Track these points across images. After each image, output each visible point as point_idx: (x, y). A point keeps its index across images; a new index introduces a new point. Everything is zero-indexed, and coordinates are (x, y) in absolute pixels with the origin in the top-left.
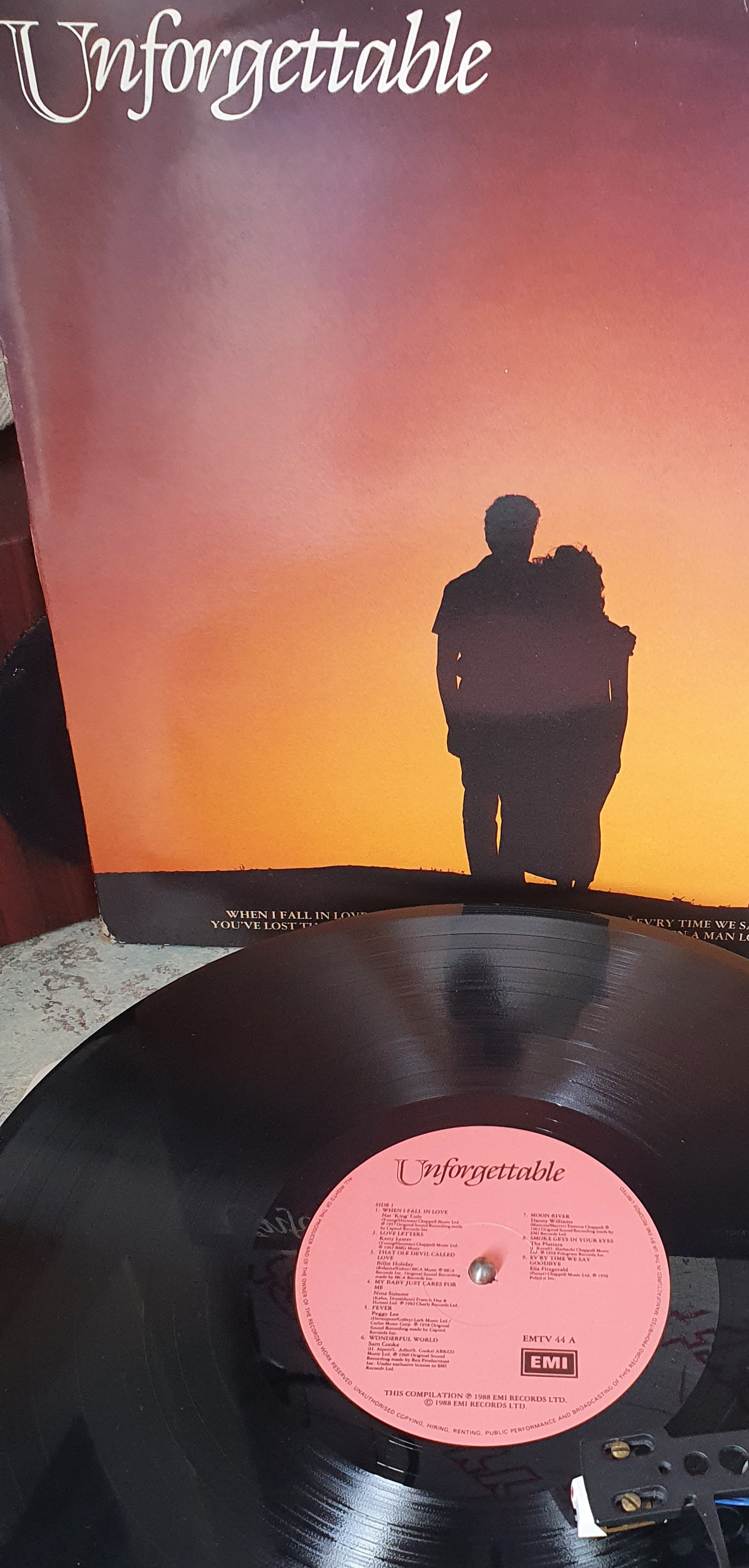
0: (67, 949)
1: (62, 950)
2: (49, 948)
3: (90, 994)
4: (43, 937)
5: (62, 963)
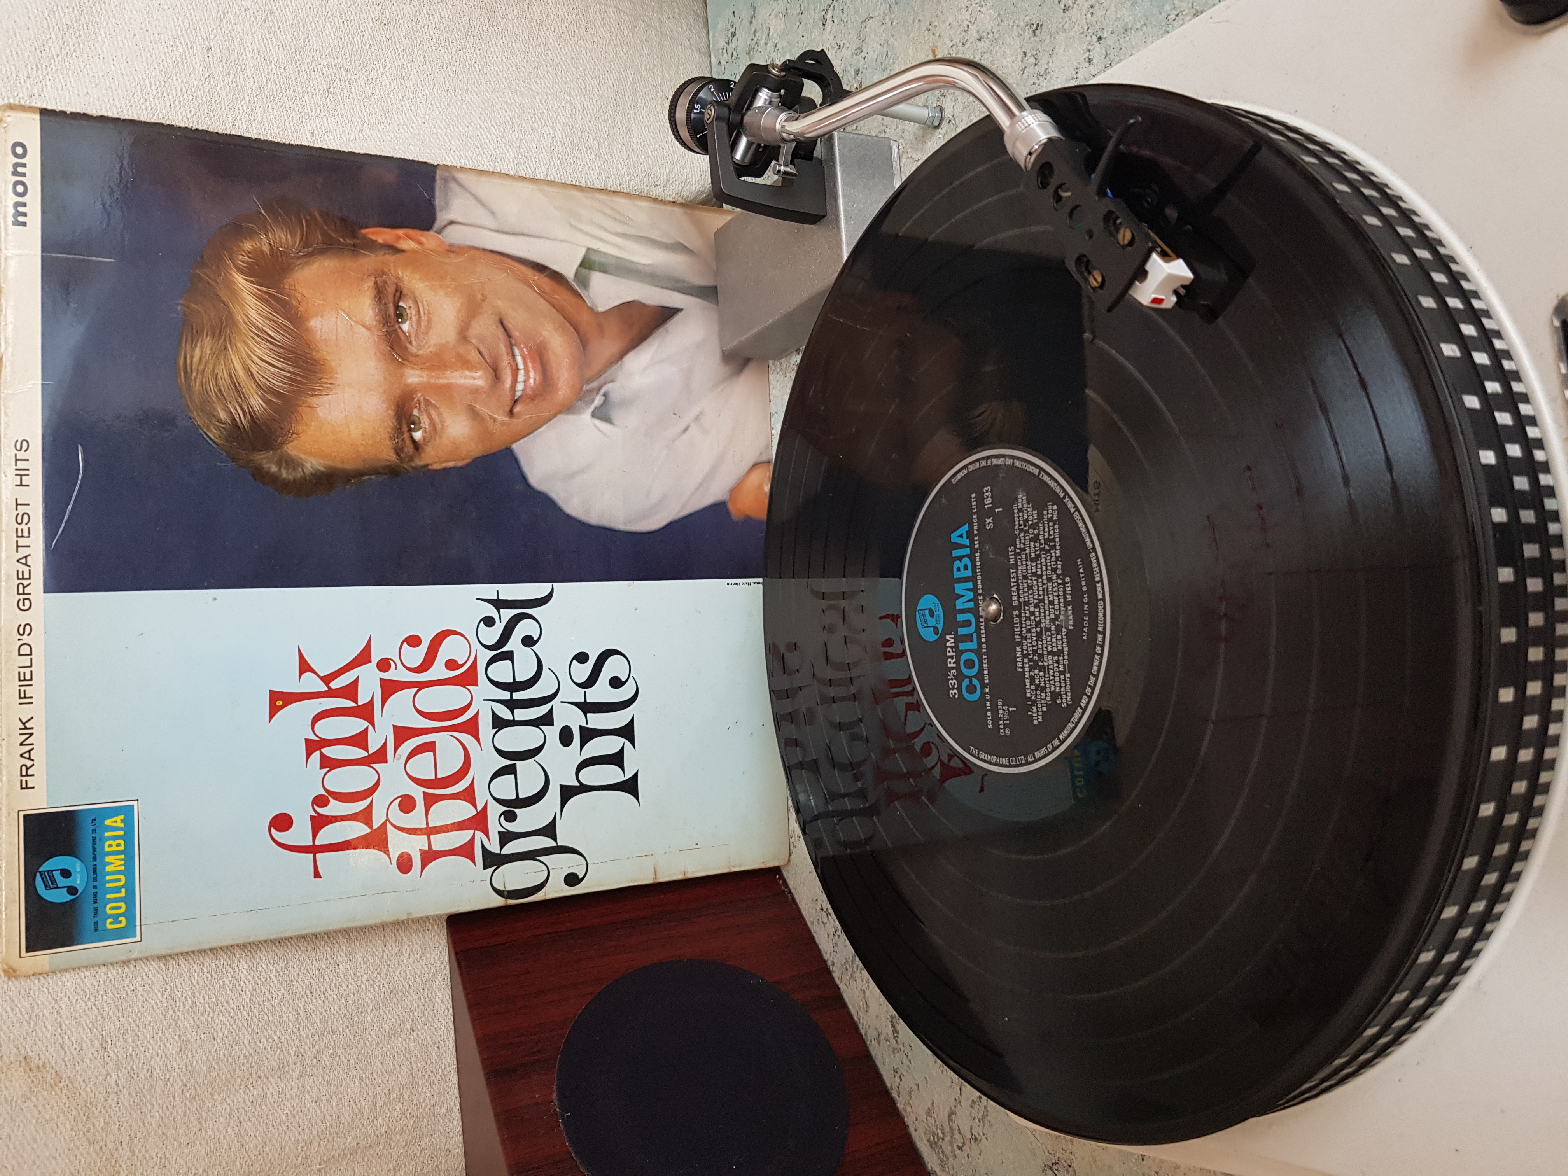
0: (932, 1139)
1: (934, 1144)
2: (935, 1157)
3: (958, 1101)
5: (943, 1139)
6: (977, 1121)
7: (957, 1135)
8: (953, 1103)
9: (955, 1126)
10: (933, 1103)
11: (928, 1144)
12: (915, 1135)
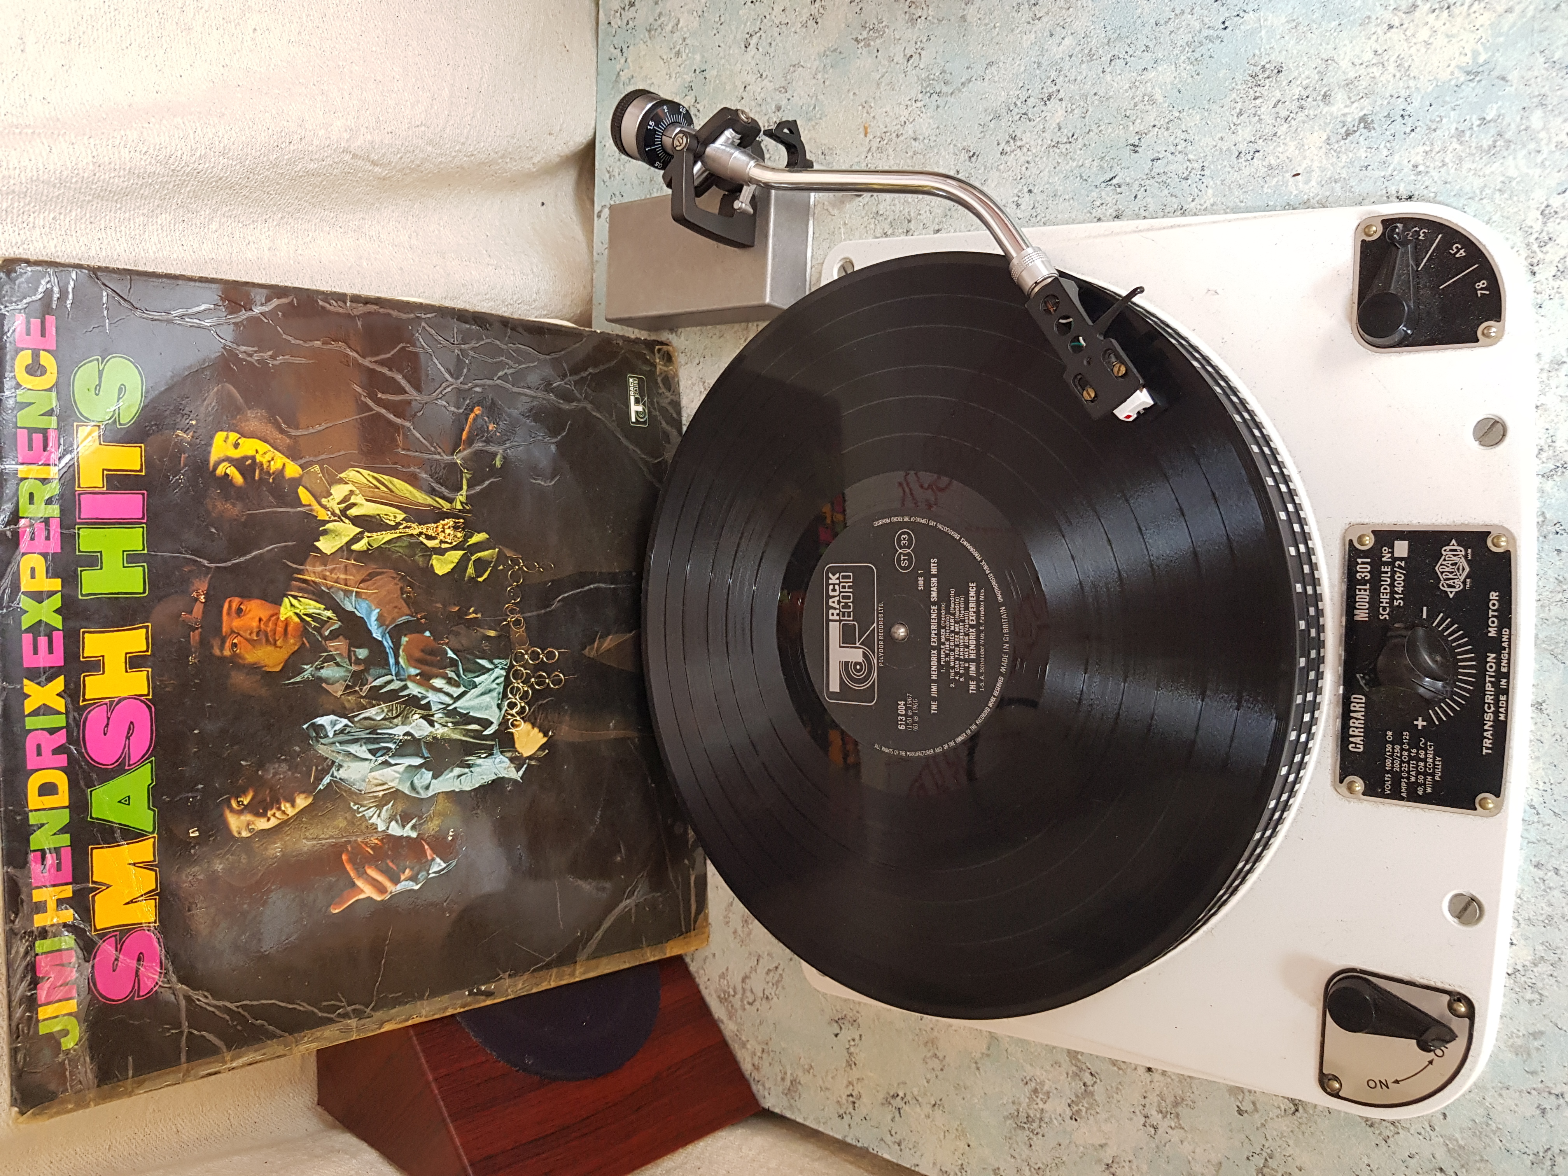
1: (724, 1000)
3: (754, 969)
4: (716, 1016)
5: (734, 996)
6: (770, 984)
7: (748, 994)
8: (747, 970)
9: (747, 987)
10: (727, 969)
11: (718, 1000)
12: (705, 993)
